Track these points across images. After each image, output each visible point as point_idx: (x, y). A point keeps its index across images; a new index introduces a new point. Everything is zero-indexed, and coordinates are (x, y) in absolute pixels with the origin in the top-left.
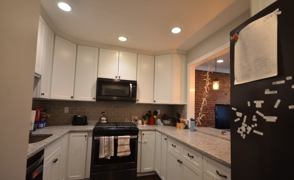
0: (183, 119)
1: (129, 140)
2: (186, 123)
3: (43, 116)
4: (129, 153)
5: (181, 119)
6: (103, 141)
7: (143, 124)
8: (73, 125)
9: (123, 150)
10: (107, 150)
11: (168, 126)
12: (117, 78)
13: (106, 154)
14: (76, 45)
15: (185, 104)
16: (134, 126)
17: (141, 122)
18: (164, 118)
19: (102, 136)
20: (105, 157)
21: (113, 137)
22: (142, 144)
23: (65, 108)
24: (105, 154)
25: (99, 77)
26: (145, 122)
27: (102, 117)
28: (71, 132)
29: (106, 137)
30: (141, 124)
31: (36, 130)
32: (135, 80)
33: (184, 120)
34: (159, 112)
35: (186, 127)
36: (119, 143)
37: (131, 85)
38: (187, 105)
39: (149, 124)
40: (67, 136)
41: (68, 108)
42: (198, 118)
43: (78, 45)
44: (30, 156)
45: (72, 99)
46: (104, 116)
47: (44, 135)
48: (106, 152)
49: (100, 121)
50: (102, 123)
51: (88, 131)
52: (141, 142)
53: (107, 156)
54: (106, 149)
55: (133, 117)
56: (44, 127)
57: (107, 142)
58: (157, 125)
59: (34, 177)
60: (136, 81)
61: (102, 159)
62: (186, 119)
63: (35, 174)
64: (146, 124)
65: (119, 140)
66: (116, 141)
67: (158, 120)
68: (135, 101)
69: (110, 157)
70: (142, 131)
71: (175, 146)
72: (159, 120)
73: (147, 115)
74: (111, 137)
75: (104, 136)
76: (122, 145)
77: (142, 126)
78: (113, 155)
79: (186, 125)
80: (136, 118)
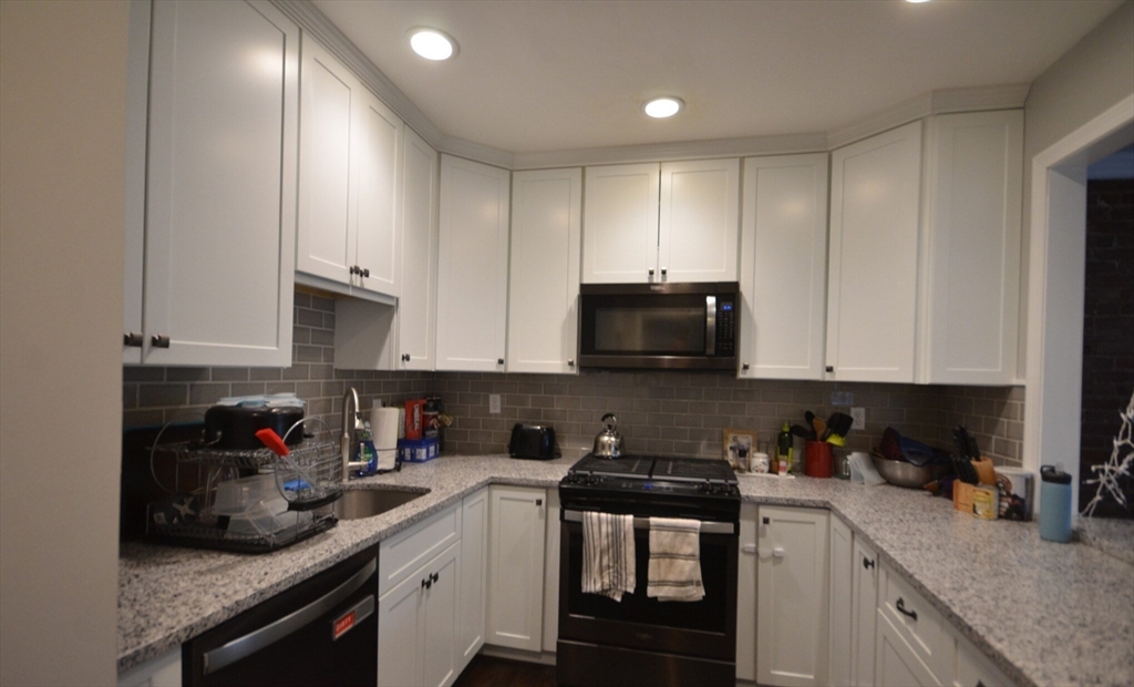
0: (998, 463)
1: (695, 538)
2: (1017, 489)
3: (431, 422)
4: (698, 593)
5: (981, 466)
6: (596, 529)
7: (774, 469)
8: (512, 457)
9: (671, 577)
10: (609, 567)
11: (906, 491)
12: (655, 275)
13: (606, 580)
14: (508, 172)
15: (1014, 381)
16: (722, 481)
17: (766, 461)
18: (883, 449)
19: (592, 511)
20: (603, 590)
21: (630, 518)
22: (760, 564)
23: (492, 397)
24: (602, 578)
25: (587, 281)
26: (782, 464)
27: (603, 433)
28: (493, 483)
29: (603, 515)
30: (766, 468)
31: (402, 470)
32: (732, 279)
33: (998, 470)
34: (859, 418)
35: (1018, 511)
36: (654, 546)
37: (711, 300)
38: (1023, 387)
39: (806, 469)
40: (484, 495)
41: (498, 397)
42: (1107, 467)
43: (515, 174)
44: (313, 569)
45: (501, 369)
46: (611, 429)
47: (412, 489)
48: (605, 574)
49: (595, 449)
50: (602, 458)
51: (546, 487)
52: (756, 554)
53: (610, 589)
54: (605, 562)
55: (731, 436)
56: (428, 458)
57: (608, 536)
58: (848, 478)
59: (337, 636)
60: (735, 285)
61: (590, 595)
62: (1019, 465)
63: (343, 624)
64: (790, 472)
65: (653, 533)
66: (642, 537)
67: (849, 457)
68: (733, 370)
69: (621, 593)
70: (760, 503)
71: (913, 615)
72: (855, 460)
73: (795, 430)
74: (622, 517)
75: (599, 511)
76: (664, 555)
77: (768, 479)
78: (631, 590)
79: (1015, 497)
80: (744, 440)
